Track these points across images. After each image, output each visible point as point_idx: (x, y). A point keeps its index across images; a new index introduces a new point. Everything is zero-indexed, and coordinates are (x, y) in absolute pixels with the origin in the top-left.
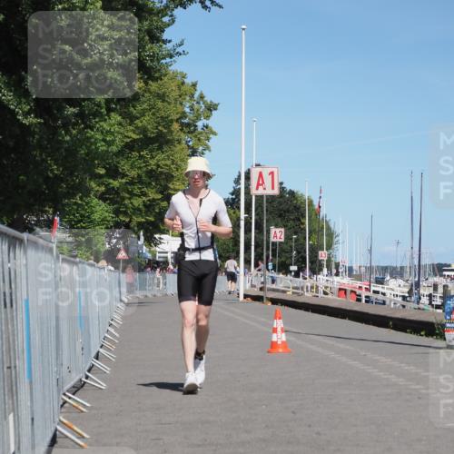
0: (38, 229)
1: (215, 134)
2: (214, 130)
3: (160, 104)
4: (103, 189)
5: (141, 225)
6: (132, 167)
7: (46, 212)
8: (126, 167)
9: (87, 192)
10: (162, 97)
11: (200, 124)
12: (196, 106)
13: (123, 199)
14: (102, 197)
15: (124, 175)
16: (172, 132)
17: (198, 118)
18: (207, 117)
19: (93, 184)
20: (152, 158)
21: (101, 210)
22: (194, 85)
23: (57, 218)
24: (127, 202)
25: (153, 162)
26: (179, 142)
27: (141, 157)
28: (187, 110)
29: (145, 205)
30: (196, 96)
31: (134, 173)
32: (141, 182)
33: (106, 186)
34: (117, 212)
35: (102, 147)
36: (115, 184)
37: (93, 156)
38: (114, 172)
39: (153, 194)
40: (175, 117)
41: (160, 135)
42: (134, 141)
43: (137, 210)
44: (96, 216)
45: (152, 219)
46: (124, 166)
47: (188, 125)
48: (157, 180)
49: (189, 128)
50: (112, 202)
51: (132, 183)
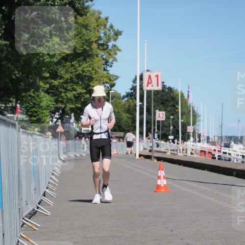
0: (5, 113)
1: (120, 50)
2: (119, 48)
3: (84, 31)
4: (48, 86)
5: (72, 110)
6: (66, 72)
7: (11, 102)
8: (63, 72)
9: (37, 89)
10: (86, 27)
11: (110, 44)
12: (108, 33)
13: (61, 92)
14: (47, 92)
15: (61, 77)
16: (92, 49)
17: (109, 40)
18: (115, 40)
19: (41, 84)
20: (80, 66)
21: (46, 100)
22: (107, 19)
23: (18, 105)
24: (63, 95)
25: (80, 69)
26: (97, 56)
27: (72, 66)
28: (102, 35)
29: (75, 97)
30: (108, 26)
31: (67, 76)
32: (72, 82)
33: (50, 84)
34: (57, 101)
35: (47, 59)
36: (56, 83)
37: (41, 64)
38: (55, 75)
39: (80, 90)
40: (94, 39)
41: (85, 51)
42: (68, 55)
43: (69, 100)
44: (43, 104)
45: (79, 106)
46: (61, 71)
47: (103, 45)
48: (82, 80)
49: (104, 47)
50: (54, 95)
51: (66, 82)
